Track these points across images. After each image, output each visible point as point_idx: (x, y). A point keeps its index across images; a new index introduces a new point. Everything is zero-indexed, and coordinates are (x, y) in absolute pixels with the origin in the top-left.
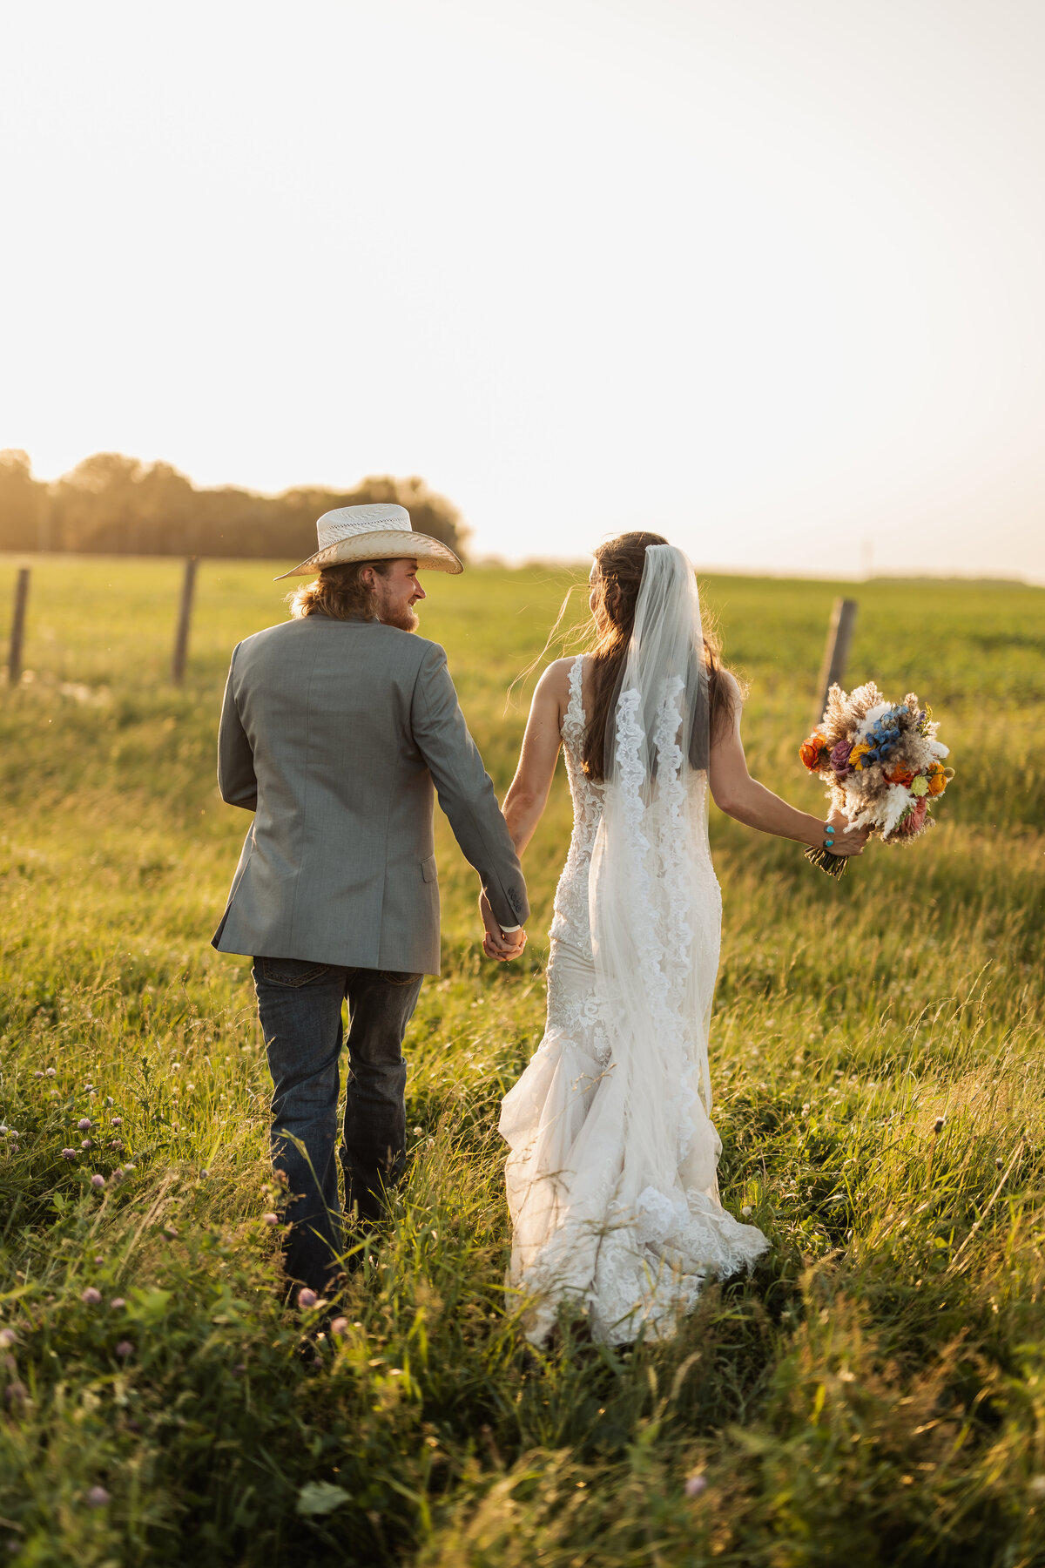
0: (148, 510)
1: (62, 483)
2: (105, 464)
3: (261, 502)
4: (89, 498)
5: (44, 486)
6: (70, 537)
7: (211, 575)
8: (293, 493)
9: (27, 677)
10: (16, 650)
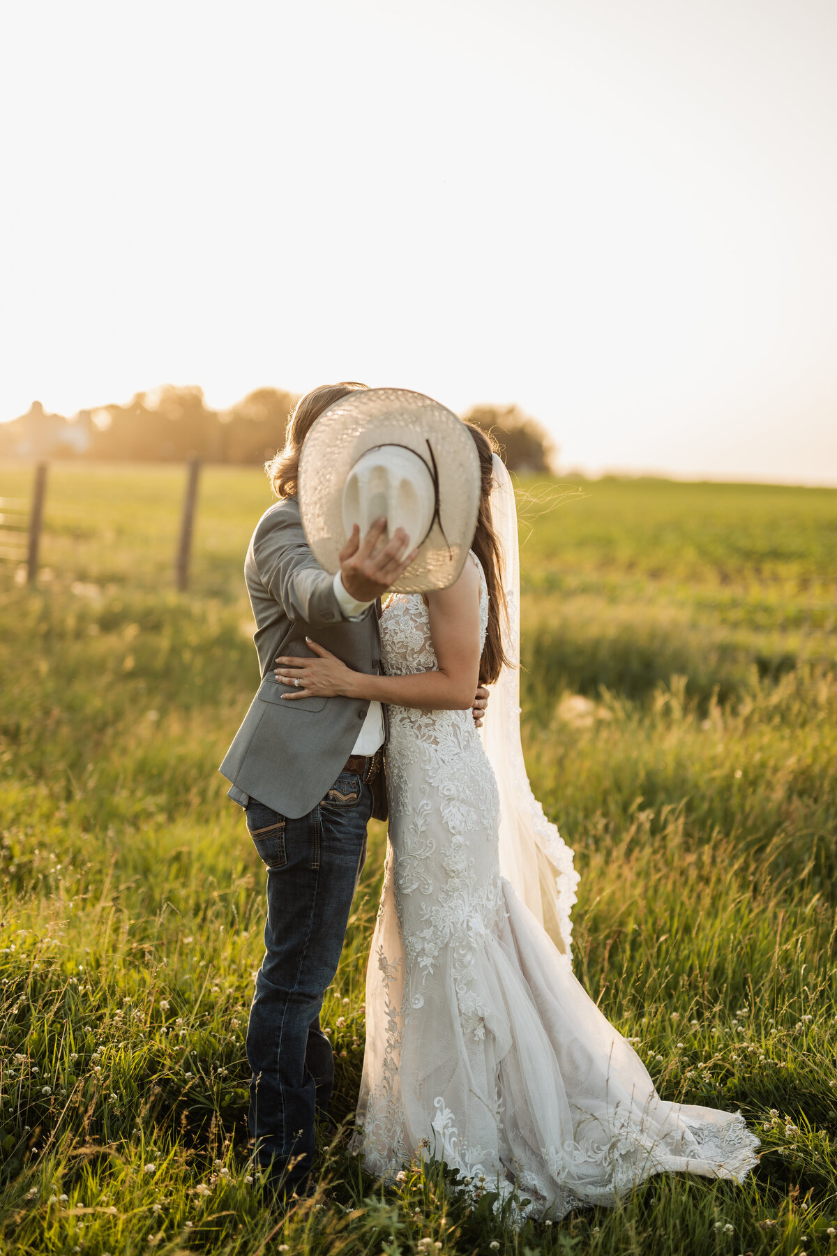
1: (233, 412)
2: (264, 396)
4: (253, 425)
5: (214, 415)
9: (46, 576)
10: (33, 547)
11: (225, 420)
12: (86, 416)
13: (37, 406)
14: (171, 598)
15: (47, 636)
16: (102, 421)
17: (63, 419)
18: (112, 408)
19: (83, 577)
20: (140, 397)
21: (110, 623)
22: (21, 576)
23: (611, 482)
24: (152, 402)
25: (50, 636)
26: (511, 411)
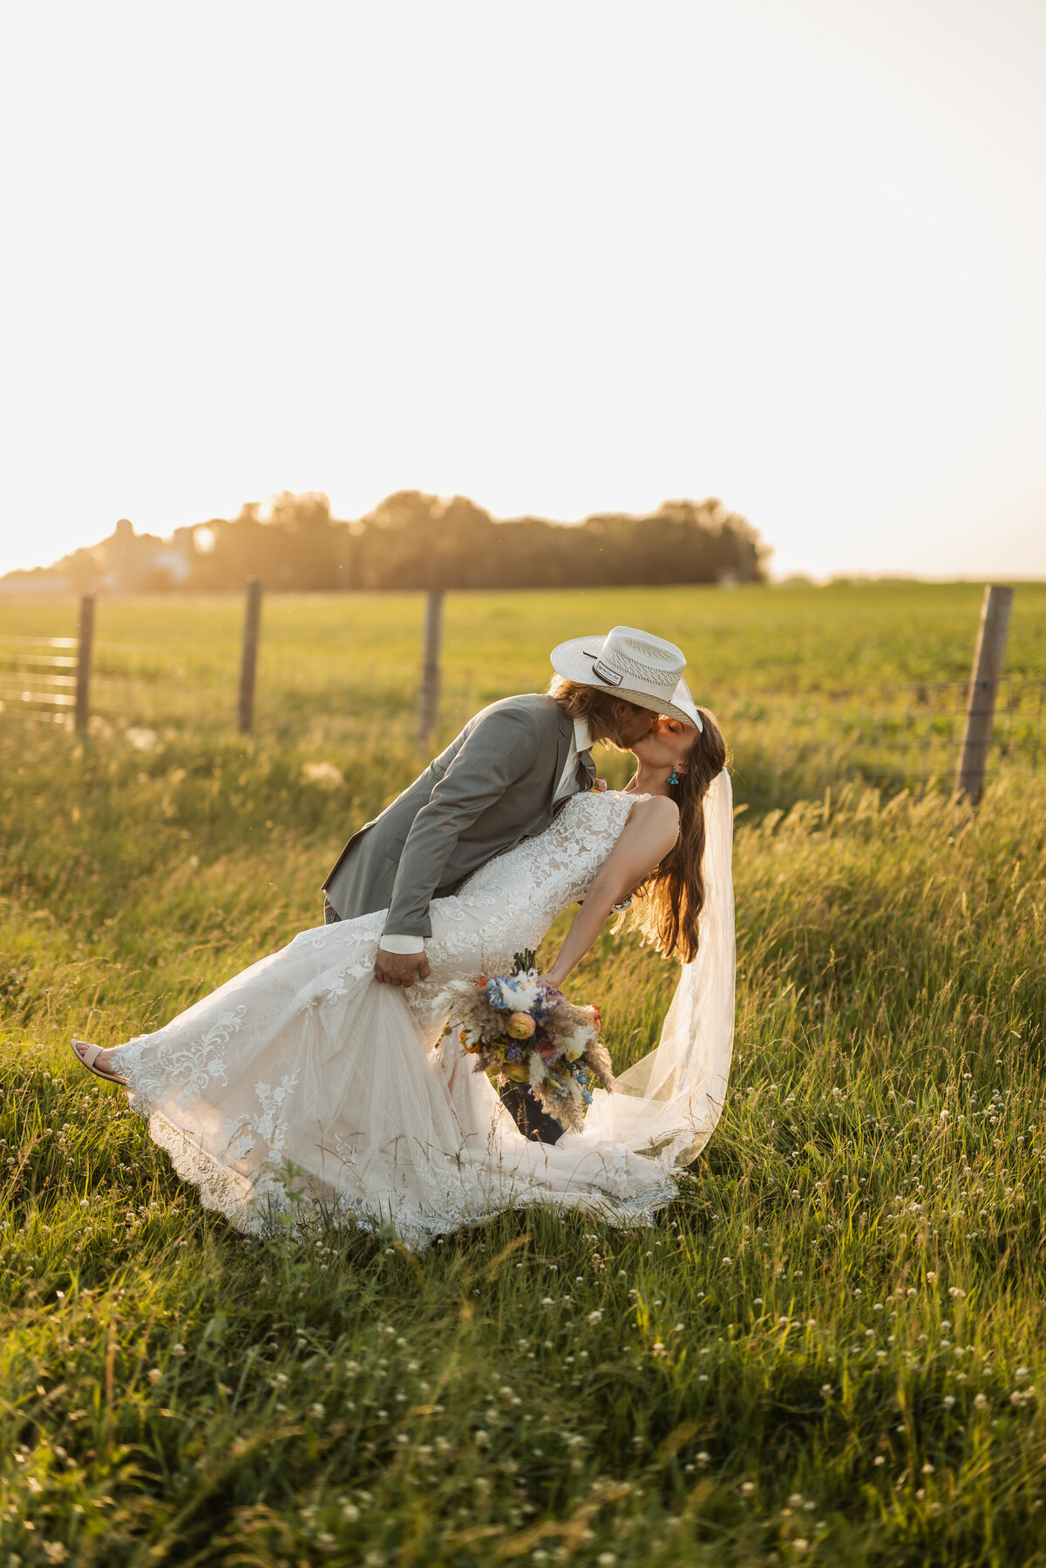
0: (446, 545)
1: (364, 521)
2: (405, 502)
3: (560, 530)
4: (389, 535)
5: (344, 526)
6: (371, 575)
7: (457, 607)
8: (593, 520)
9: (96, 723)
10: (82, 691)
11: (356, 531)
12: (185, 536)
13: (124, 526)
14: (231, 738)
15: (90, 786)
16: (205, 540)
17: (158, 540)
18: (216, 524)
19: (137, 723)
20: (250, 508)
21: (159, 769)
22: (68, 723)
23: (841, 587)
24: (265, 515)
25: (94, 785)
26: (711, 506)
